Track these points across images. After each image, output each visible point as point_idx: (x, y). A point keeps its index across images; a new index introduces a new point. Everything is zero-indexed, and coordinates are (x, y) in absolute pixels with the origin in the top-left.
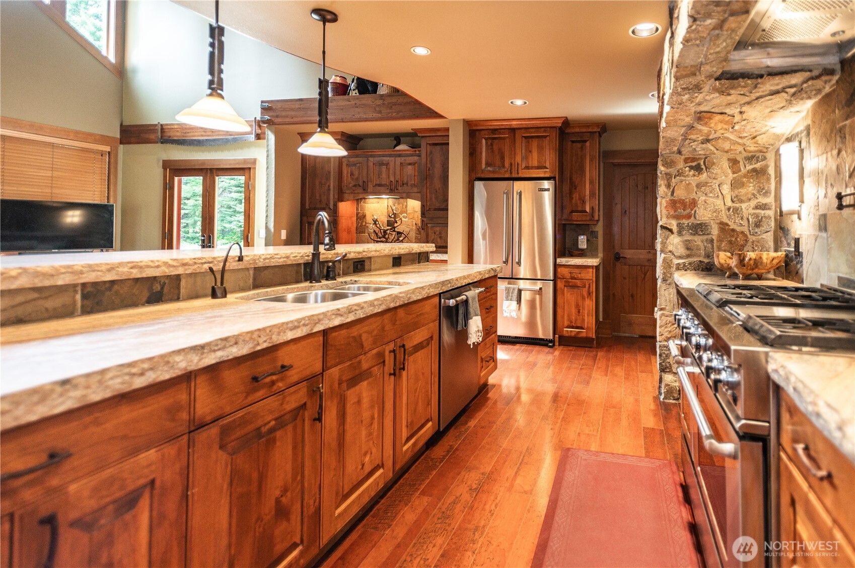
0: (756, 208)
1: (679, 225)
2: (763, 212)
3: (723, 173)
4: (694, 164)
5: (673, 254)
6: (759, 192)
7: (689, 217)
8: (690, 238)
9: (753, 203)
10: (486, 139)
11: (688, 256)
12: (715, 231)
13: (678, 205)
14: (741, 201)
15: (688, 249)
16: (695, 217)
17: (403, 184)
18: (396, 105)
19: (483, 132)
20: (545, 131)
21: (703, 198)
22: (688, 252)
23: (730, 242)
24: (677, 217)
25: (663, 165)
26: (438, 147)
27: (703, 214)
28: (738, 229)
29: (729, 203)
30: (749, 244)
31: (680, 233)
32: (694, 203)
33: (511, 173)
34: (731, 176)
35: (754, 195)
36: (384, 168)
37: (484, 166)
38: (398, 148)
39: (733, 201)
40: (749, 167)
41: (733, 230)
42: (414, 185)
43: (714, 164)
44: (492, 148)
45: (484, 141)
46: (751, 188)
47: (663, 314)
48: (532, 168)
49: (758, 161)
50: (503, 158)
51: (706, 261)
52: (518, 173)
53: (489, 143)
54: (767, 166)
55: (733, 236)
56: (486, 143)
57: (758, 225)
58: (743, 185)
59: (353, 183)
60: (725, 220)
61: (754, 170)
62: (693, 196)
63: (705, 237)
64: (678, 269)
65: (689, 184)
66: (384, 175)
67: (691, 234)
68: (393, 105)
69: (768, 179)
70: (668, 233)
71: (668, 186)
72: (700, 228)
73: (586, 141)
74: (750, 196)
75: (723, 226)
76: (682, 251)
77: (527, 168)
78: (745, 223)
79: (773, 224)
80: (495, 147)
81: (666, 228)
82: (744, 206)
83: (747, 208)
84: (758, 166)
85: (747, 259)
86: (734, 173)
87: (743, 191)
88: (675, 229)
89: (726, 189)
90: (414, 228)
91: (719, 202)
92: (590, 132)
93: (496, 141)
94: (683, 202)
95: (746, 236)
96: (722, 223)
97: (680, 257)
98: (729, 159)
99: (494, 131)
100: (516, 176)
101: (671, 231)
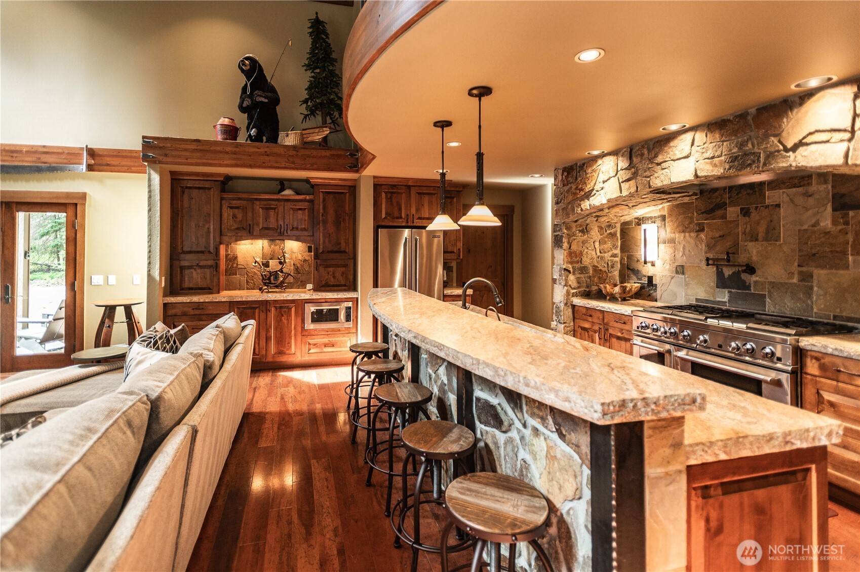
0: (612, 256)
1: (573, 268)
2: (614, 259)
3: (595, 234)
4: (581, 229)
5: (571, 287)
6: (613, 246)
7: (577, 262)
8: (579, 276)
9: (610, 254)
10: (386, 193)
11: (579, 287)
12: (591, 272)
13: (573, 255)
14: (605, 252)
15: (578, 283)
16: (581, 263)
17: (293, 228)
18: (309, 157)
19: (383, 186)
20: (434, 190)
21: (586, 250)
22: (579, 285)
23: (599, 278)
24: (571, 263)
25: (566, 229)
26: (331, 196)
27: (586, 261)
28: (603, 269)
29: (598, 254)
30: (608, 278)
31: (574, 273)
32: (581, 253)
33: (408, 222)
34: (600, 237)
35: (611, 248)
36: (272, 213)
37: (383, 216)
38: (283, 193)
39: (600, 252)
40: (608, 232)
41: (601, 270)
42: (304, 230)
43: (591, 229)
44: (391, 201)
45: (383, 194)
46: (609, 245)
47: (565, 326)
48: (424, 219)
49: (612, 228)
50: (400, 210)
51: (587, 290)
52: (413, 223)
53: (389, 197)
54: (617, 231)
55: (600, 274)
56: (386, 196)
57: (612, 267)
58: (605, 243)
59: (236, 226)
60: (596, 264)
61: (610, 233)
62: (580, 249)
63: (586, 275)
64: (573, 296)
65: (579, 242)
66: (272, 219)
67: (580, 274)
68: (308, 157)
69: (618, 239)
70: (567, 273)
71: (569, 242)
72: (583, 270)
73: (453, 198)
74: (609, 249)
75: (595, 267)
76: (574, 284)
77: (420, 218)
78: (606, 265)
79: (619, 266)
80: (394, 201)
81: (567, 270)
82: (606, 255)
83: (607, 256)
84: (612, 231)
85: (628, 289)
86: (601, 235)
87: (605, 246)
88: (571, 270)
89: (597, 244)
90: (292, 268)
91: (594, 253)
92: (457, 191)
93: (395, 195)
94: (575, 253)
95: (607, 273)
96: (594, 266)
97: (574, 289)
98: (598, 226)
99: (393, 186)
100: (411, 225)
101: (569, 272)
